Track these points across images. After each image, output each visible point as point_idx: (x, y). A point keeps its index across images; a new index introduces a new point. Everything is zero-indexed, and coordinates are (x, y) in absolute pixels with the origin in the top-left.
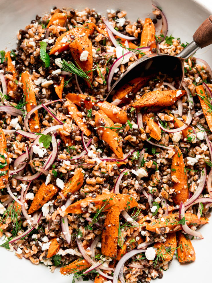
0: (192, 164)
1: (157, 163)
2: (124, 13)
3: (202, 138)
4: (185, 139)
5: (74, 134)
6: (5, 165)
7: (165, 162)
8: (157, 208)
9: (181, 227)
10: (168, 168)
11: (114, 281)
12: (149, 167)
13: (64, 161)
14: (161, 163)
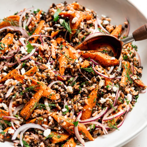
0: (102, 103)
1: (82, 90)
2: (110, 19)
3: (115, 90)
4: (105, 87)
5: (46, 52)
6: (2, 49)
7: (87, 92)
8: (66, 111)
9: (74, 128)
10: (86, 96)
11: (16, 132)
12: (76, 88)
13: (32, 60)
14: (84, 91)
